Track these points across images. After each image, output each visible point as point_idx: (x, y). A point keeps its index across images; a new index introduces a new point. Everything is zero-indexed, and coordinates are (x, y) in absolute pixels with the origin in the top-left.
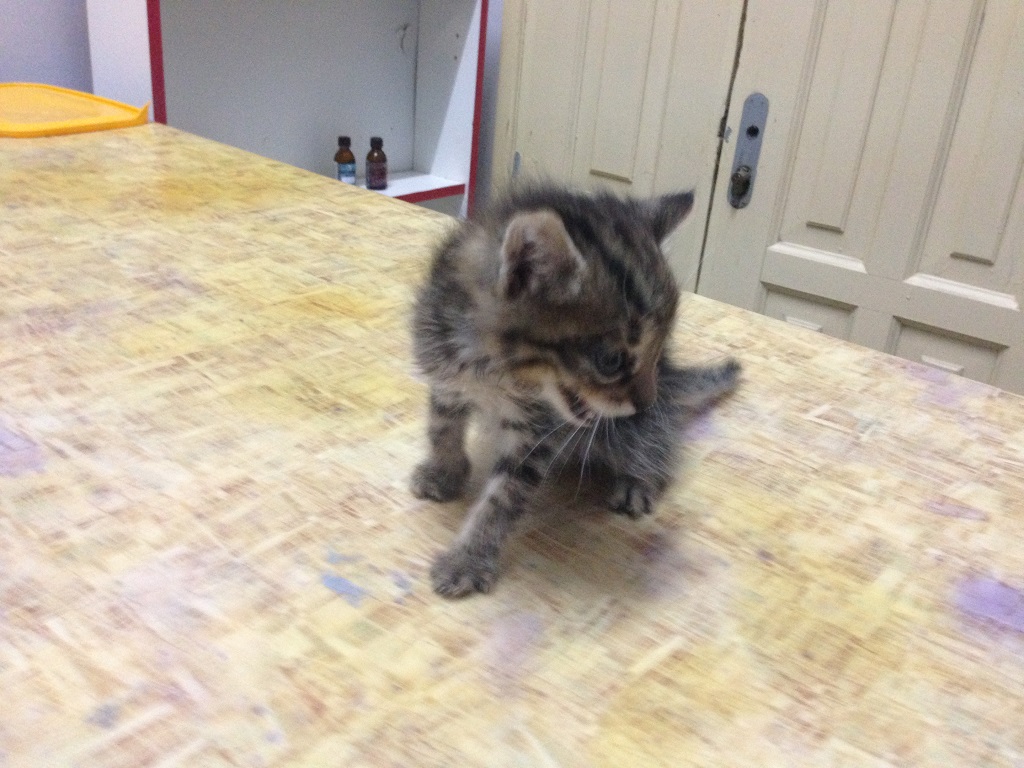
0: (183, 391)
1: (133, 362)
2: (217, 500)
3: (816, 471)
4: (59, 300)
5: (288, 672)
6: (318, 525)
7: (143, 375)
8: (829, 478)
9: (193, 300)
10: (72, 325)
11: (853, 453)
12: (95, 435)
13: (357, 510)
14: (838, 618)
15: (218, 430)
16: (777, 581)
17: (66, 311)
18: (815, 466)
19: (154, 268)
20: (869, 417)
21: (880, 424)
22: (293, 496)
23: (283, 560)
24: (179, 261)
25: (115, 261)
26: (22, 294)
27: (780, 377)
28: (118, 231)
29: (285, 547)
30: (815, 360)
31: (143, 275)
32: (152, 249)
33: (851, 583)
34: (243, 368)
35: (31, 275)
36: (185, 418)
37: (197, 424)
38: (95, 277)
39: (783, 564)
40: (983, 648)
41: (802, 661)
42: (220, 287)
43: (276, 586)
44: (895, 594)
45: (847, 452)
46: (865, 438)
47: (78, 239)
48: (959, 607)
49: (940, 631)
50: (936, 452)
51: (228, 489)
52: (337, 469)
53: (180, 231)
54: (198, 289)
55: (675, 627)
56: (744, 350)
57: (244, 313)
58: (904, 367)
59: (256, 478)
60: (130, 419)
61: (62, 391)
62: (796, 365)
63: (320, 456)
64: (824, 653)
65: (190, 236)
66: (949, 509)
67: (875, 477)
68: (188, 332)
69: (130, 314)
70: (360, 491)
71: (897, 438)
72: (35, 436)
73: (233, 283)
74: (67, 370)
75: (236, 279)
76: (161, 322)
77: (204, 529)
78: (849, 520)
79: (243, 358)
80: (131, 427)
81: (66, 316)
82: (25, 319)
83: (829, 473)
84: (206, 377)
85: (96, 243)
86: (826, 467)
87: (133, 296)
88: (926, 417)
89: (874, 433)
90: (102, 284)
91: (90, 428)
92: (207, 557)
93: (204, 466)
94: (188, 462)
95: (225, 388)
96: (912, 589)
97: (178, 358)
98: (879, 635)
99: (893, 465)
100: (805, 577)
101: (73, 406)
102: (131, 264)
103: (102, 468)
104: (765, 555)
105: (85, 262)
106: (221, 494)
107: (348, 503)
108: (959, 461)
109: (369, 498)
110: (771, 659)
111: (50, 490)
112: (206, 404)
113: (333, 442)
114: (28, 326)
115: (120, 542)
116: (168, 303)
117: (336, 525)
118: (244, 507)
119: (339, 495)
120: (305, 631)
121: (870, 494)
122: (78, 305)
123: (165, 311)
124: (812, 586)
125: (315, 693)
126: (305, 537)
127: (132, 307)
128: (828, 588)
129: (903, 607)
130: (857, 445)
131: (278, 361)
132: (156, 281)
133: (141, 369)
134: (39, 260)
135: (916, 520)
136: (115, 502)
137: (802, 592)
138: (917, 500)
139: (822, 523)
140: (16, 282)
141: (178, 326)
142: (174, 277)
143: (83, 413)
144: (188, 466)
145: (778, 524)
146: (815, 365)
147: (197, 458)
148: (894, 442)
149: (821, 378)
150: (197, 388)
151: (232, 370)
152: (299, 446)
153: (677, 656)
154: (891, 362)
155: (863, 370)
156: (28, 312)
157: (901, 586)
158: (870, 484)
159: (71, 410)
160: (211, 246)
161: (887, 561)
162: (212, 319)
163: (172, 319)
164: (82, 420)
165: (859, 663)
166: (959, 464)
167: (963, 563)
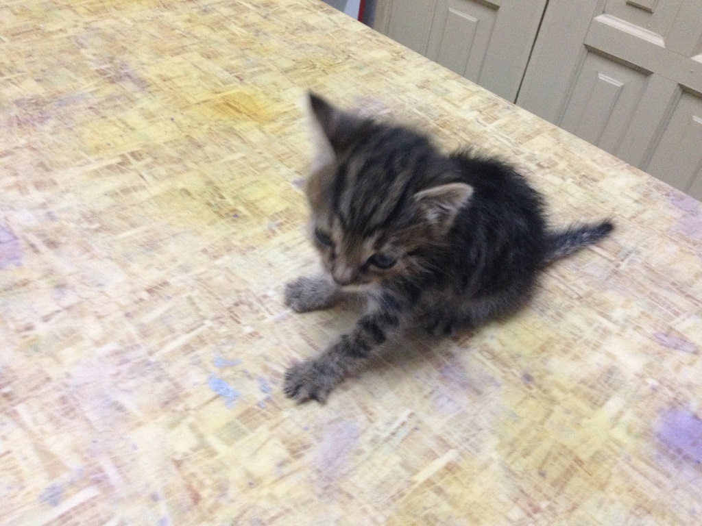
0: (125, 191)
1: (91, 158)
2: (141, 300)
3: (580, 298)
4: (40, 91)
5: (178, 464)
6: (211, 328)
7: (97, 173)
8: (588, 305)
9: (138, 95)
10: (48, 118)
11: (611, 281)
12: (59, 231)
13: (239, 315)
14: (571, 440)
15: (147, 231)
16: (532, 402)
17: (45, 103)
18: (581, 293)
19: (111, 60)
20: (631, 245)
21: (638, 253)
22: (197, 300)
23: (184, 361)
24: (131, 52)
25: (83, 51)
26: (14, 83)
27: (571, 200)
28: (87, 19)
29: (187, 348)
30: (600, 184)
31: (103, 67)
32: (112, 39)
33: (585, 408)
34: (171, 169)
35: (21, 63)
36: (124, 218)
37: (133, 226)
38: (67, 67)
39: (540, 387)
40: (669, 476)
41: (536, 478)
42: (158, 82)
43: (177, 385)
44: (615, 420)
45: (607, 279)
46: (624, 266)
47: (58, 27)
48: (659, 435)
49: (640, 457)
50: (673, 284)
51: (150, 291)
52: (229, 275)
53: (133, 20)
54: (142, 84)
55: (452, 441)
56: (548, 170)
57: (175, 112)
58: (668, 195)
59: (171, 281)
60: (84, 216)
61: (38, 185)
62: (586, 188)
63: (218, 262)
64: (554, 472)
65: (140, 26)
66: (671, 340)
67: (622, 306)
68: (132, 129)
69: (90, 108)
70: (244, 298)
71: (648, 267)
72: (17, 230)
73: (170, 79)
74: (41, 165)
75: (171, 75)
76: (113, 118)
77: (130, 328)
78: (596, 347)
79: (171, 160)
80: (85, 225)
81: (44, 108)
82: (15, 111)
83: (589, 300)
84: (142, 177)
85: (71, 32)
86: (589, 294)
87: (95, 89)
88: (674, 248)
89: (632, 261)
90: (72, 75)
91: (56, 224)
92: (131, 355)
93: (135, 267)
94: (124, 261)
95: (157, 189)
96: (629, 416)
97: (123, 156)
98: (597, 458)
99: (638, 295)
100: (553, 401)
101: (44, 201)
102: (94, 55)
103: (63, 264)
104: (528, 378)
105: (61, 51)
106: (145, 295)
107: (235, 309)
108: (689, 293)
109: (250, 305)
110: (515, 475)
111: (25, 283)
112: (140, 206)
113: (229, 250)
114: (17, 117)
115: (71, 337)
116: (119, 97)
117: (223, 330)
118: (160, 309)
119: (228, 302)
120: (193, 428)
121: (615, 322)
122: (53, 97)
123: (116, 106)
124: (556, 408)
125: (195, 485)
126: (201, 341)
127: (94, 100)
128: (568, 412)
129: (619, 433)
130: (616, 273)
131: (196, 163)
132: (112, 73)
133: (96, 166)
134: (28, 48)
135: (645, 350)
136: (70, 299)
137: (549, 413)
138: (650, 331)
139: (576, 350)
140: (11, 71)
141: (124, 123)
142: (126, 71)
143: (52, 208)
144: (124, 266)
145: (543, 349)
146: (601, 190)
147: (131, 260)
148: (644, 271)
149: (603, 202)
150: (135, 189)
151: (162, 171)
152: (204, 251)
153: (450, 468)
154: (658, 188)
155: (636, 196)
156: (18, 103)
157: (621, 413)
158: (618, 314)
159: (43, 206)
160: (156, 37)
161: (616, 389)
162: (150, 117)
163: (121, 115)
164: (51, 216)
165: (577, 482)
166: (688, 296)
167: (671, 394)
